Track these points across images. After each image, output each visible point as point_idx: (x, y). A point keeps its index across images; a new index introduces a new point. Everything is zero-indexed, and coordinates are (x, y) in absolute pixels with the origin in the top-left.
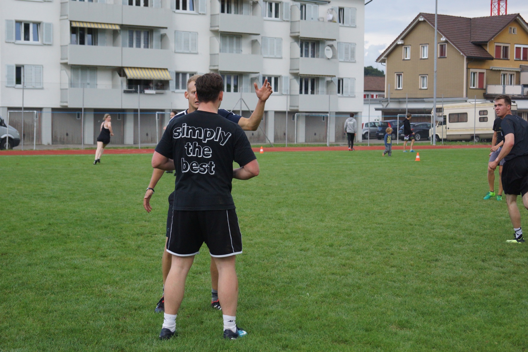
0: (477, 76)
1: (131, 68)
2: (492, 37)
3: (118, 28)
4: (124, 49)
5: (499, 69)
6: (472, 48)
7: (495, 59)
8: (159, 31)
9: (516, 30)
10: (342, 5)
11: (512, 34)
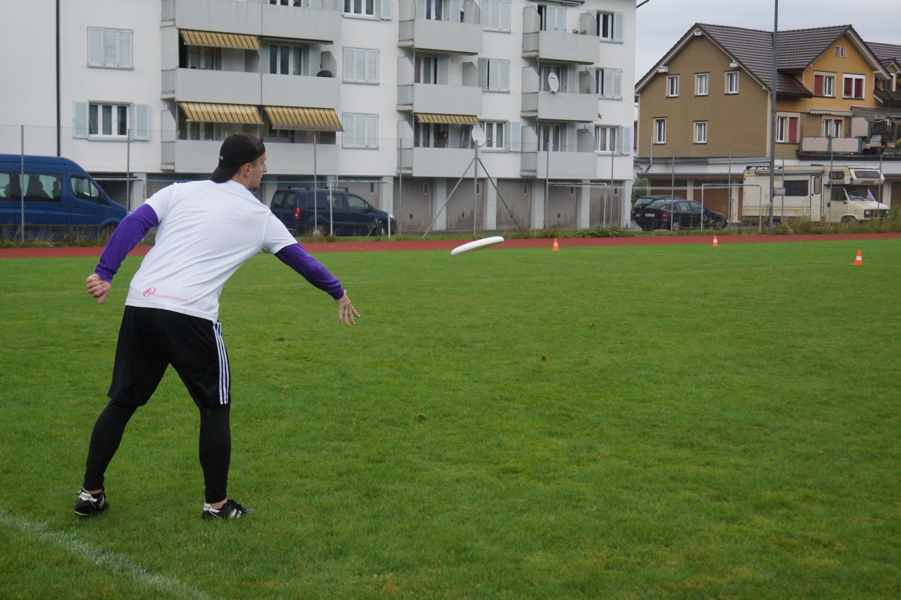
0: (787, 124)
1: (276, 107)
2: (811, 62)
4: (264, 75)
5: (820, 112)
6: (779, 78)
7: (814, 96)
8: (318, 48)
9: (845, 51)
10: (601, 8)
11: (839, 57)
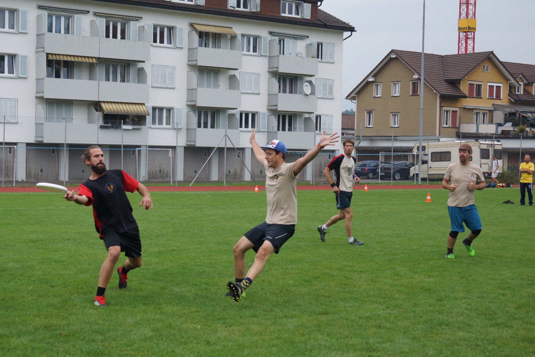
0: (450, 115)
1: (107, 102)
2: (466, 75)
3: (94, 61)
4: (100, 82)
5: (472, 107)
6: (445, 85)
7: (468, 97)
8: (136, 66)
9: (489, 68)
10: (320, 41)
11: (485, 72)
